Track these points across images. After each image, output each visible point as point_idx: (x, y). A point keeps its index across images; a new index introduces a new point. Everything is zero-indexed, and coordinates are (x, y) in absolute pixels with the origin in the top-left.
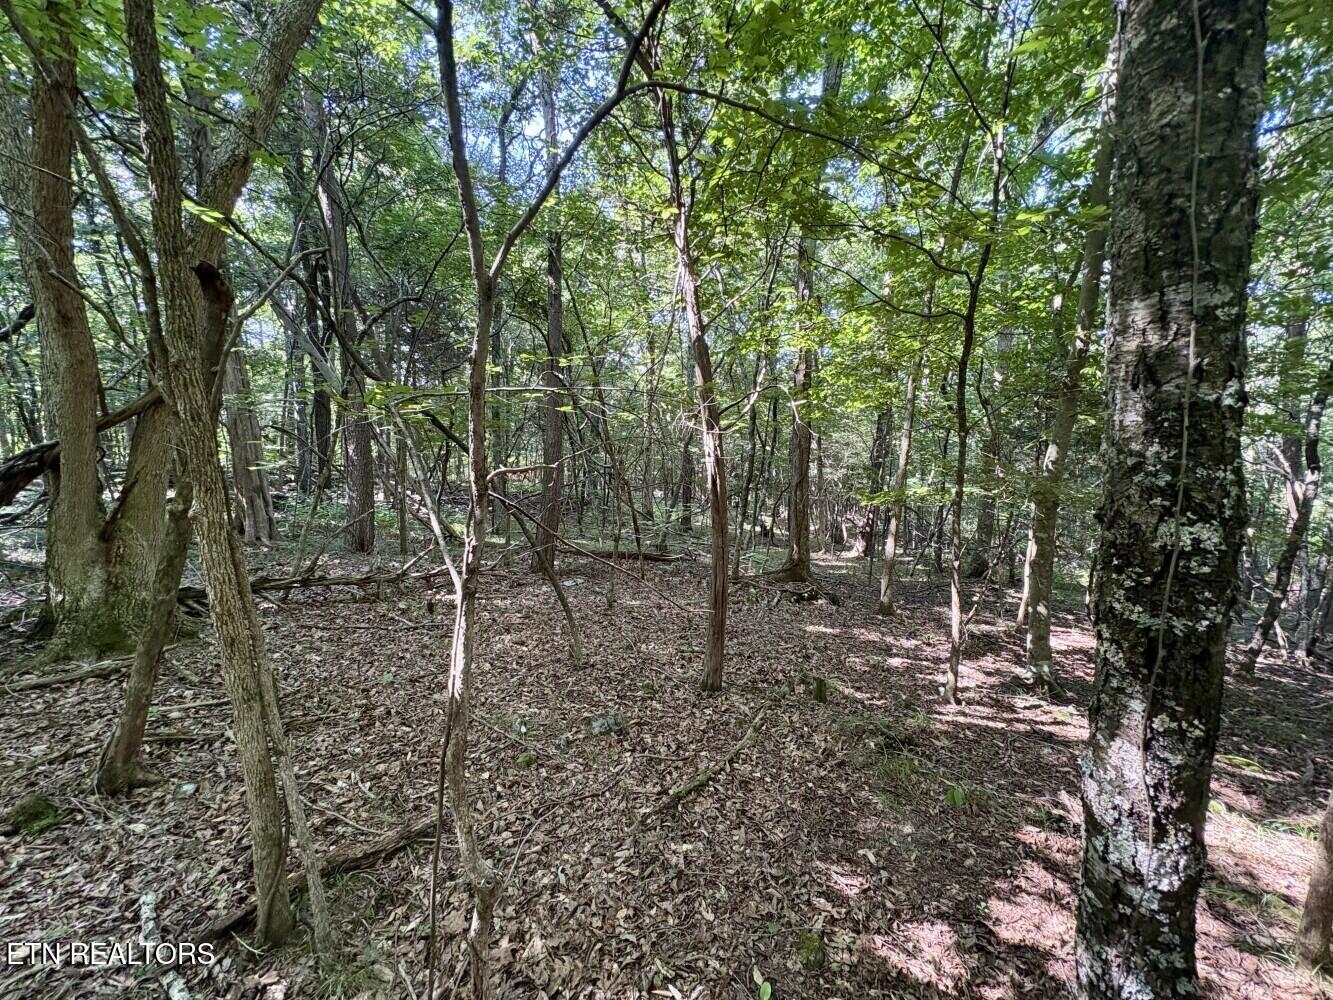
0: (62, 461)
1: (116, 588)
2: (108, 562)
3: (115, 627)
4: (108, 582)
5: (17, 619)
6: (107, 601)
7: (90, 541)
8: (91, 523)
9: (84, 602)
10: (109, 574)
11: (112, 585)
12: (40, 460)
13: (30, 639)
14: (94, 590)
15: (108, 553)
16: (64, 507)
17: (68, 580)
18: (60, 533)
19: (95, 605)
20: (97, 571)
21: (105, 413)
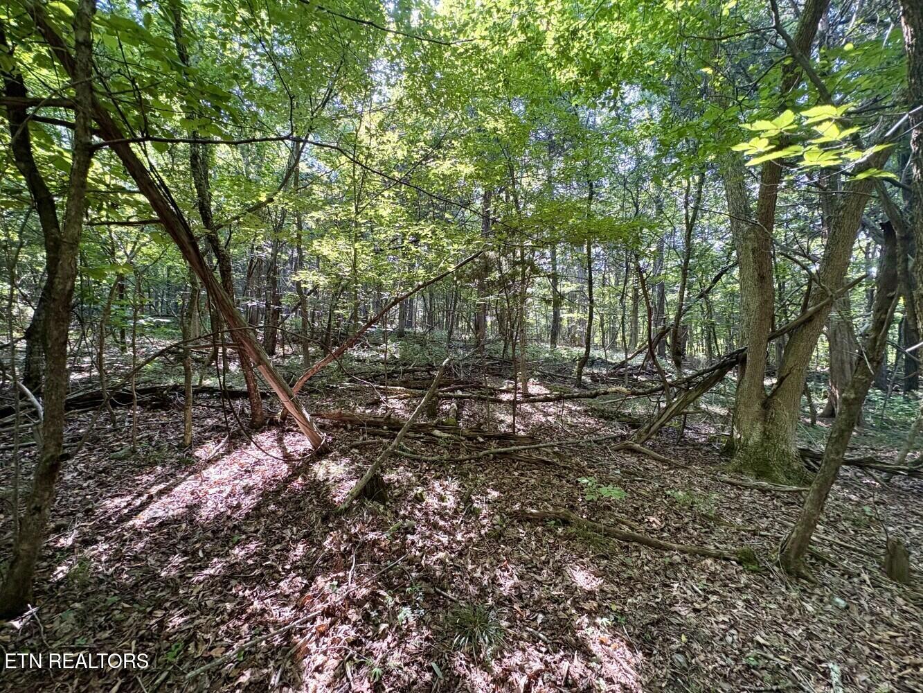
0: (748, 359)
1: (768, 438)
2: (765, 421)
3: (766, 463)
4: (764, 433)
5: (715, 442)
6: (762, 445)
7: (757, 407)
8: (759, 397)
9: (751, 442)
10: (765, 429)
11: (766, 436)
12: (737, 358)
13: (721, 455)
14: (756, 437)
15: (765, 415)
16: (746, 385)
17: (744, 426)
18: (743, 400)
19: (756, 445)
20: (759, 425)
21: (773, 331)
